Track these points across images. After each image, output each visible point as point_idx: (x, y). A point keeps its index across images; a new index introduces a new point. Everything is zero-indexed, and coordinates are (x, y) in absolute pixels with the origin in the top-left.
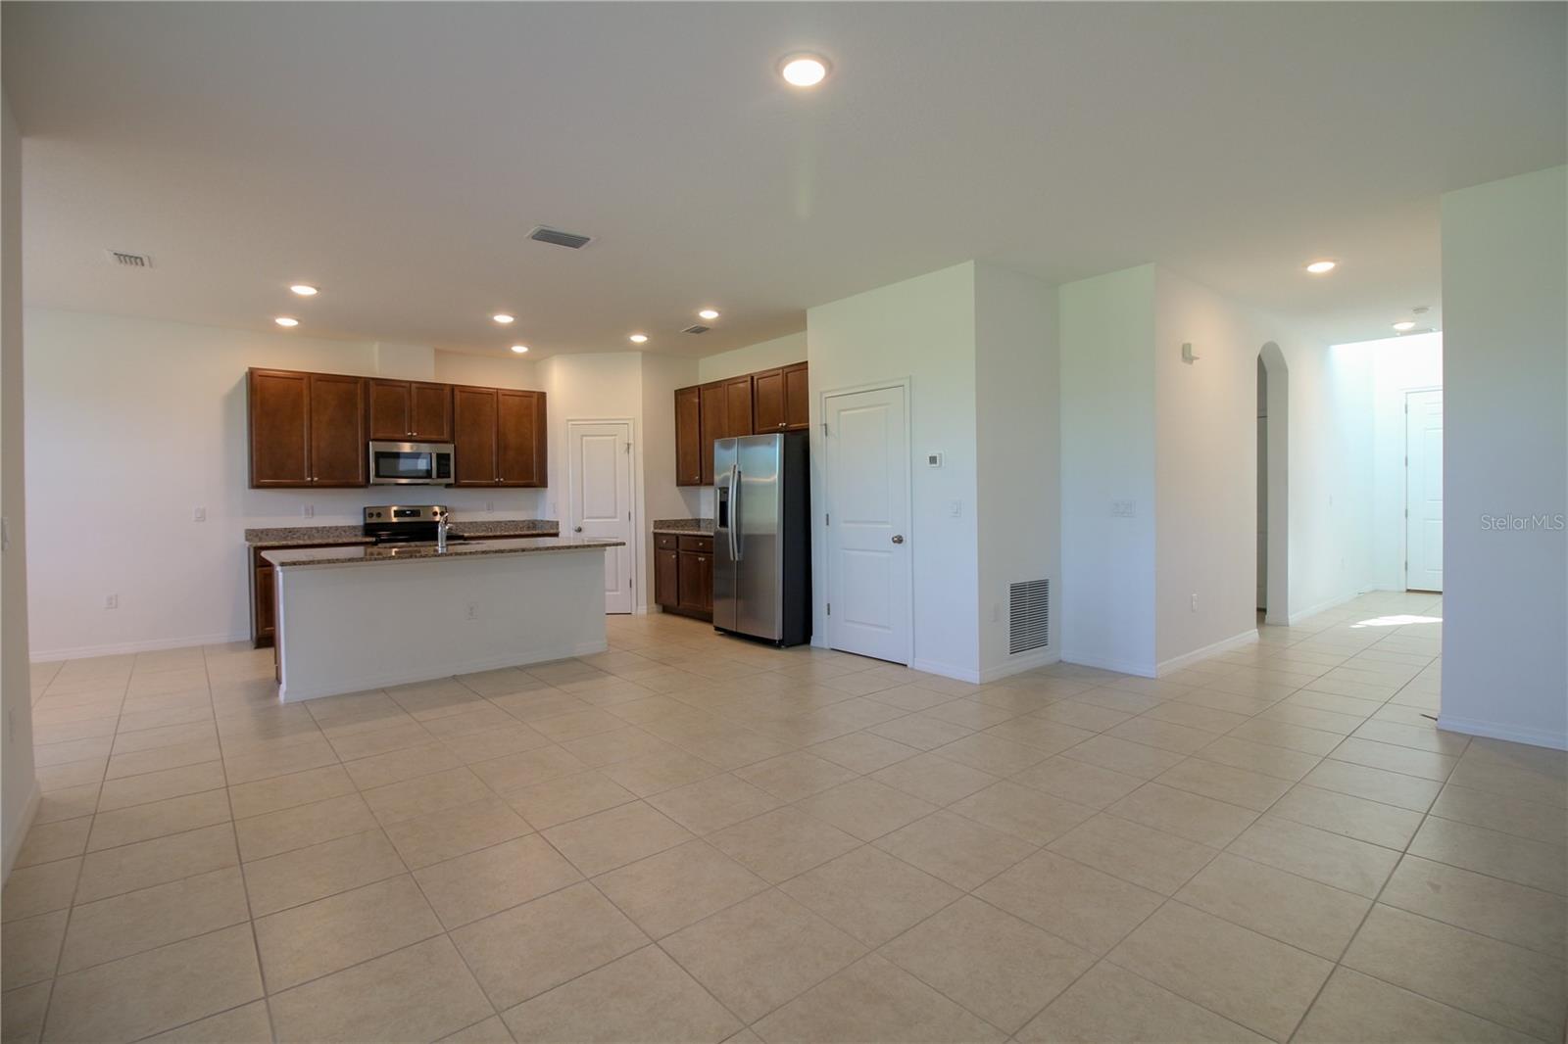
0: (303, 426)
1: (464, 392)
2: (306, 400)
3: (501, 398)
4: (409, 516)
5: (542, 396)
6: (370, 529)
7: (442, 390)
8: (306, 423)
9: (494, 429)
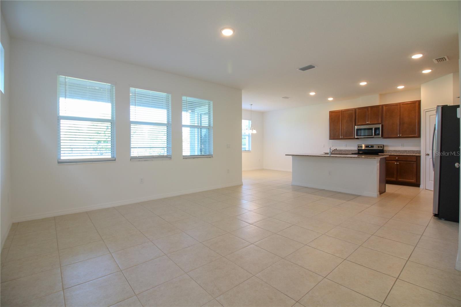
0: (340, 123)
1: (387, 106)
2: (341, 117)
3: (402, 105)
4: (370, 147)
5: (419, 102)
6: (359, 150)
7: (379, 107)
8: (341, 123)
9: (398, 117)
